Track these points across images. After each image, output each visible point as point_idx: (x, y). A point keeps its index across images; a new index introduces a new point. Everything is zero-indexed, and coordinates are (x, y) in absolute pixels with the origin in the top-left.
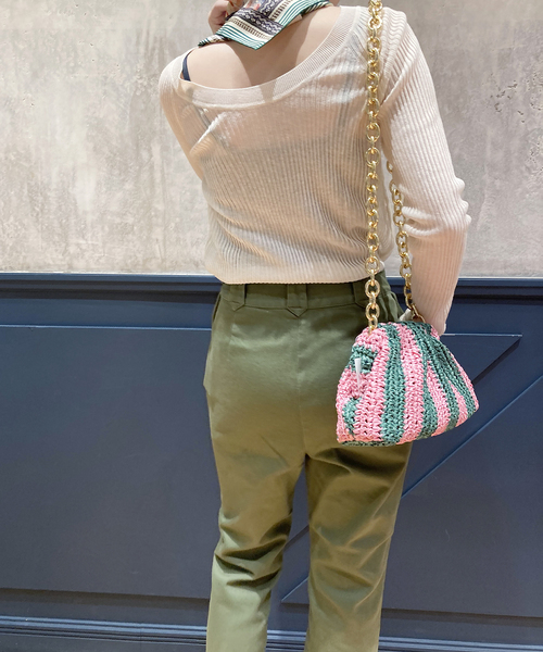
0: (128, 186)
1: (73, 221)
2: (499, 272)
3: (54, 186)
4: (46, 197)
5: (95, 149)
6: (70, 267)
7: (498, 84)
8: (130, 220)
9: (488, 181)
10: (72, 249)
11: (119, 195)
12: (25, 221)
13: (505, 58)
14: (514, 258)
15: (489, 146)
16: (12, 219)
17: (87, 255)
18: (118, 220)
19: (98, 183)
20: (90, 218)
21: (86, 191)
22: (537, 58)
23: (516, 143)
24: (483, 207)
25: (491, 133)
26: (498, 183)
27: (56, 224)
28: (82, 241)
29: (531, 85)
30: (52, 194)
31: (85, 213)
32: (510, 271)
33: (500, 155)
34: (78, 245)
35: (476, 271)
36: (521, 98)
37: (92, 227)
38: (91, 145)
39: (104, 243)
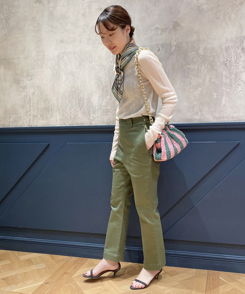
0: (108, 97)
1: (91, 109)
2: (230, 120)
3: (86, 98)
4: (83, 102)
5: (98, 86)
6: (91, 124)
7: (226, 57)
8: (109, 108)
9: (225, 89)
10: (91, 118)
11: (105, 100)
12: (77, 109)
13: (227, 49)
14: (235, 115)
15: (224, 78)
16: (73, 109)
17: (96, 119)
18: (105, 108)
19: (99, 97)
20: (97, 108)
21: (95, 100)
22: (238, 48)
23: (233, 76)
24: (224, 98)
25: (224, 73)
26: (228, 90)
27: (86, 110)
28: (94, 115)
29: (237, 57)
30: (85, 101)
31: (95, 106)
32: (234, 119)
33: (228, 80)
34: (93, 116)
35: (222, 120)
36: (234, 61)
37: (97, 111)
38: (97, 85)
39: (101, 116)
